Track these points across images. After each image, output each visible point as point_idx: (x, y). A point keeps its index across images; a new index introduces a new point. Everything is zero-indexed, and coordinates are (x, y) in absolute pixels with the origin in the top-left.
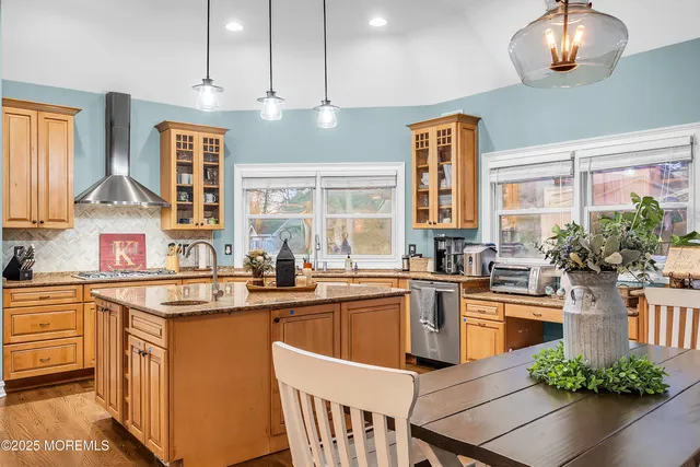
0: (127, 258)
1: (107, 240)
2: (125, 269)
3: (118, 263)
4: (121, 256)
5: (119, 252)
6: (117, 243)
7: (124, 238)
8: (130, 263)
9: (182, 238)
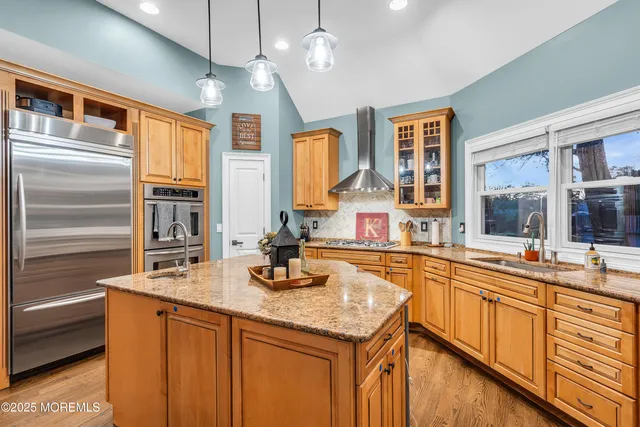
0: (374, 232)
1: (361, 217)
2: (371, 240)
3: (367, 235)
4: (369, 230)
5: (369, 227)
6: (367, 220)
7: (372, 216)
8: (376, 236)
9: (420, 216)
